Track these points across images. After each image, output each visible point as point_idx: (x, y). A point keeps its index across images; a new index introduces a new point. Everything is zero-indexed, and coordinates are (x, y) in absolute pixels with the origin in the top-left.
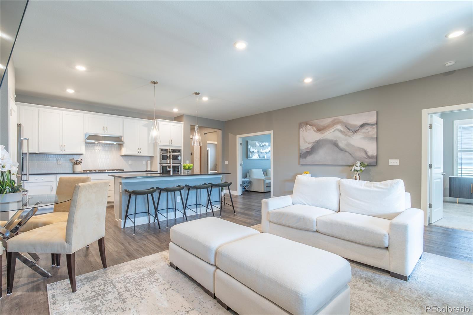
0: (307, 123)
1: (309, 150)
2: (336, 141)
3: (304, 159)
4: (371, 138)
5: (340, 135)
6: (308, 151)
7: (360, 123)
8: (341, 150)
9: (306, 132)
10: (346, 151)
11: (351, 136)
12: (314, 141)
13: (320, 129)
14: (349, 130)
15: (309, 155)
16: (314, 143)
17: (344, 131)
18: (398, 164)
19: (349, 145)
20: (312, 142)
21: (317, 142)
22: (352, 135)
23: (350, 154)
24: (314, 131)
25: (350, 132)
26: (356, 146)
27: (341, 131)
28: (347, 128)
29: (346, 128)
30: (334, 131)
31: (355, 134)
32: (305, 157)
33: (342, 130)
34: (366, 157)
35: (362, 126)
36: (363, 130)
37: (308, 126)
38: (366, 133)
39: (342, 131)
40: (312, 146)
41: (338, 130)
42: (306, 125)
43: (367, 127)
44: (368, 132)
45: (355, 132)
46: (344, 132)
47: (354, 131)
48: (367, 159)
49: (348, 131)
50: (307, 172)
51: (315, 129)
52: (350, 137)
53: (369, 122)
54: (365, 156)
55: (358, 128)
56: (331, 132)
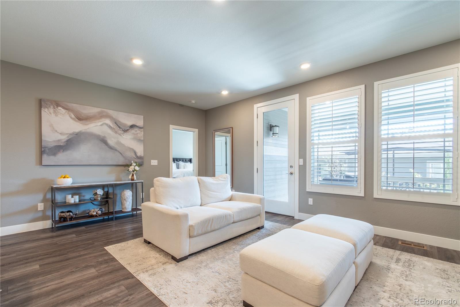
0: (57, 103)
1: (62, 144)
2: (105, 137)
3: (52, 157)
4: (139, 140)
5: (110, 131)
6: (59, 144)
7: (130, 123)
8: (111, 148)
9: (56, 116)
10: (116, 150)
11: (121, 135)
12: (71, 131)
13: (81, 118)
14: (119, 127)
15: (62, 150)
16: (70, 134)
17: (114, 128)
19: (119, 143)
20: (67, 134)
21: (76, 134)
22: (122, 134)
23: (121, 154)
24: (71, 118)
25: (120, 130)
26: (126, 146)
27: (110, 127)
28: (117, 125)
29: (116, 125)
30: (101, 125)
31: (126, 133)
32: (54, 154)
33: (112, 126)
34: (135, 157)
35: (132, 126)
36: (133, 131)
37: (60, 108)
38: (135, 134)
39: (111, 127)
40: (68, 139)
41: (107, 125)
42: (55, 106)
43: (137, 129)
44: (137, 134)
45: (125, 131)
46: (114, 129)
47: (124, 130)
48: (136, 159)
49: (118, 128)
51: (73, 116)
52: (120, 135)
53: (137, 125)
54: (134, 156)
55: (128, 128)
56: (97, 126)
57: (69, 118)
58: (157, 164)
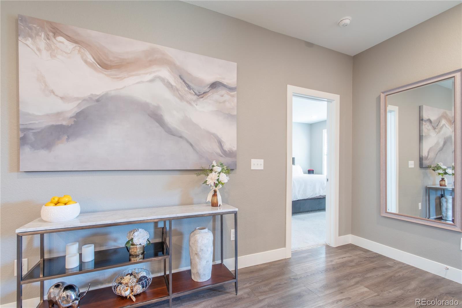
0: (54, 28)
1: (64, 123)
2: (158, 107)
3: (43, 153)
4: (229, 116)
5: (168, 95)
6: (60, 123)
7: (210, 79)
8: (171, 132)
9: (53, 56)
10: (181, 137)
11: (193, 103)
12: (86, 94)
13: (109, 63)
14: (189, 87)
15: (66, 137)
16: (84, 100)
17: (178, 87)
18: (262, 168)
19: (187, 122)
20: (77, 99)
21: (98, 101)
22: (194, 101)
23: (191, 145)
24: (86, 62)
25: (190, 93)
26: (202, 128)
27: (169, 85)
28: (184, 81)
29: (181, 81)
30: (151, 81)
31: (202, 99)
32: (48, 146)
33: (173, 83)
34: (221, 153)
35: (214, 85)
36: (217, 95)
37: (60, 39)
38: (220, 103)
39: (171, 85)
40: (78, 110)
41: (163, 80)
42: (51, 34)
43: (222, 91)
44: (224, 102)
45: (201, 95)
46: (177, 90)
47: (198, 94)
48: (222, 156)
49: (187, 89)
50: (66, 199)
51: (90, 59)
52: (190, 104)
53: (225, 82)
54: (218, 151)
55: (206, 89)
56: (142, 82)
57: (83, 63)
58: (263, 169)
